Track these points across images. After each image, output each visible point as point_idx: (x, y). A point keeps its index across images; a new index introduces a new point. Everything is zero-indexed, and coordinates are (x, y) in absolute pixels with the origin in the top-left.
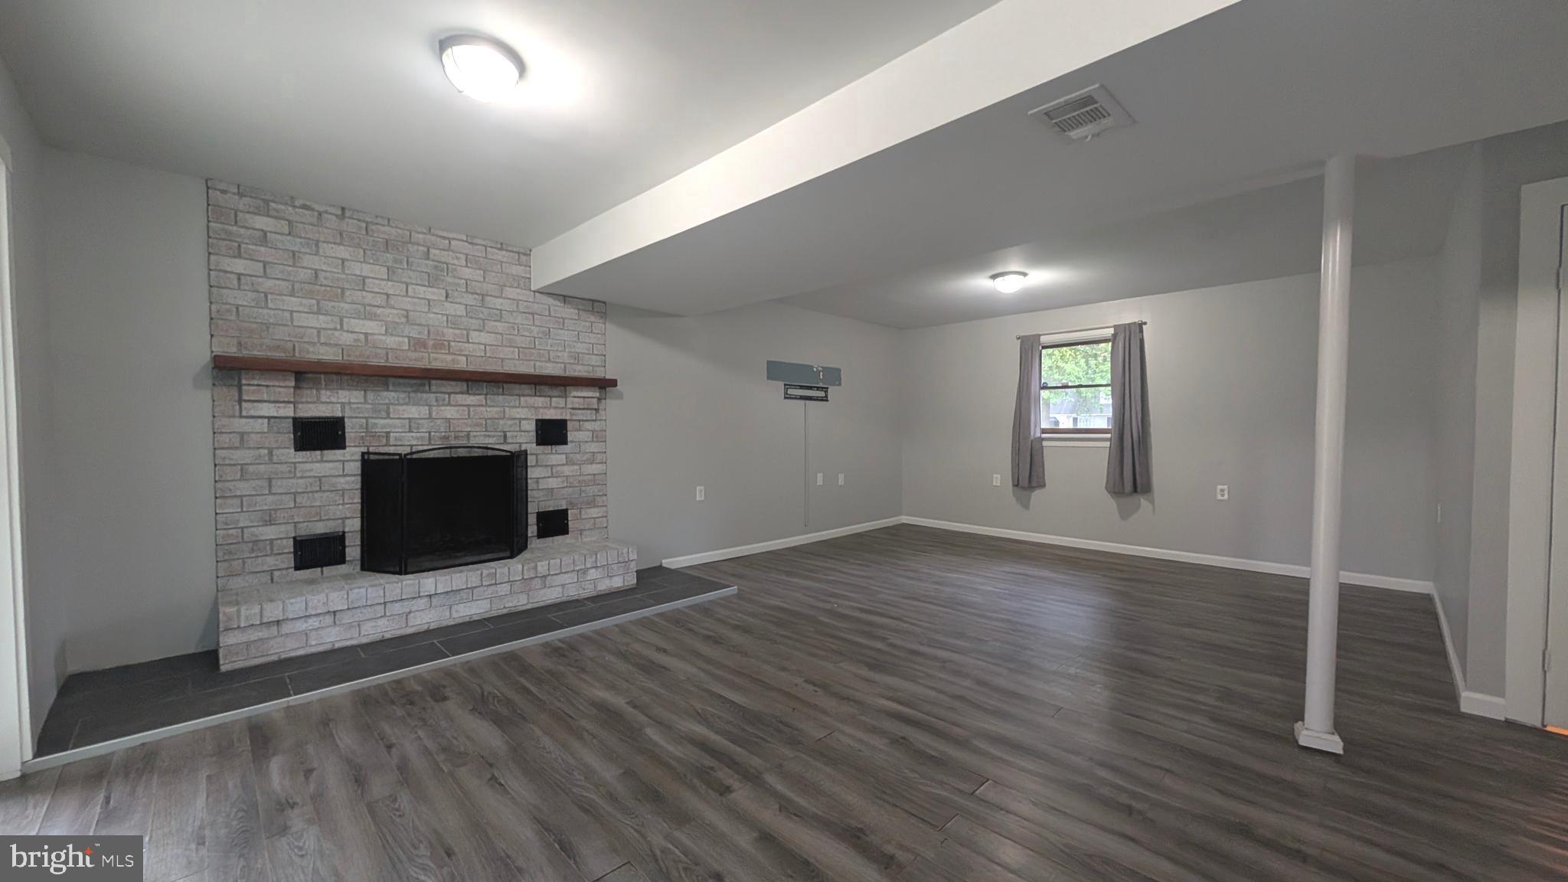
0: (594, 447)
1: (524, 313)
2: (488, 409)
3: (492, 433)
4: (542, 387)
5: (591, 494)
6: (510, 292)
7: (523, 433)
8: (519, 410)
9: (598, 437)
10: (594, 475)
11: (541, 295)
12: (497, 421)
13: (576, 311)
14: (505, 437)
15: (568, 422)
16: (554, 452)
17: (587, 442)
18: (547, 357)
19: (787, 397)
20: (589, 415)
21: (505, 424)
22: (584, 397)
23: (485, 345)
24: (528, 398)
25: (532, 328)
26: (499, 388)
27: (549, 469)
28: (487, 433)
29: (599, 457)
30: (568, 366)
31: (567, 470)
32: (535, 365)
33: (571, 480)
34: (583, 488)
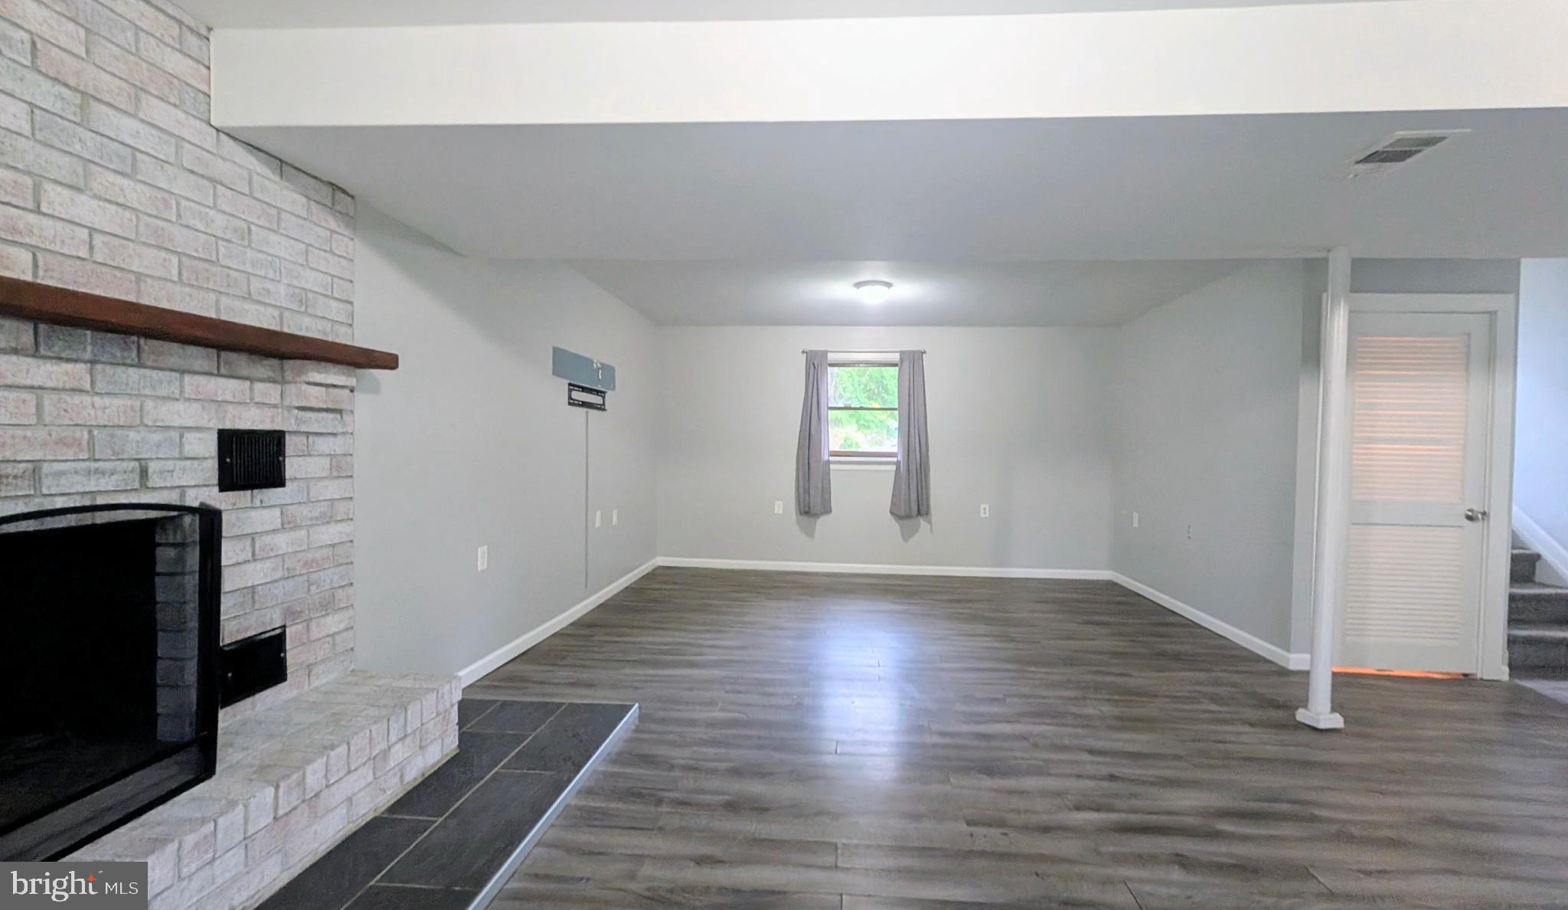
0: (333, 489)
1: (192, 172)
2: (97, 400)
3: (107, 465)
4: (233, 356)
5: (327, 587)
6: (158, 111)
7: (188, 463)
8: (179, 406)
9: (340, 468)
10: (333, 546)
11: (231, 142)
12: (119, 432)
13: (304, 200)
14: (144, 473)
15: (287, 437)
16: (258, 504)
17: (321, 479)
18: (245, 290)
19: (572, 403)
20: (327, 422)
21: (143, 440)
22: (327, 386)
23: (92, 230)
24: (202, 379)
25: (212, 213)
26: (129, 349)
27: (248, 542)
28: (94, 465)
29: (342, 507)
30: (287, 314)
31: (283, 542)
32: (217, 302)
33: (289, 563)
34: (314, 577)
